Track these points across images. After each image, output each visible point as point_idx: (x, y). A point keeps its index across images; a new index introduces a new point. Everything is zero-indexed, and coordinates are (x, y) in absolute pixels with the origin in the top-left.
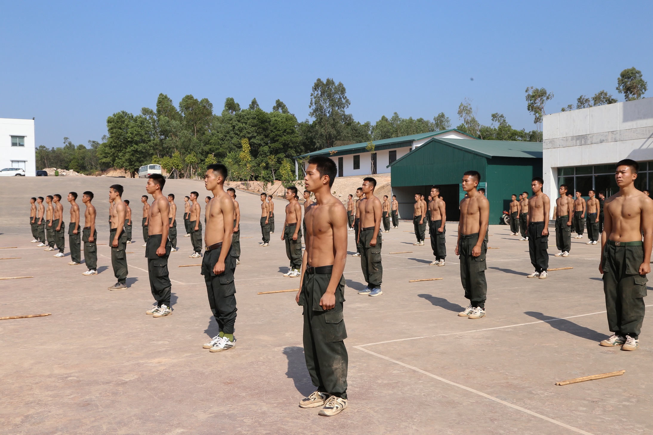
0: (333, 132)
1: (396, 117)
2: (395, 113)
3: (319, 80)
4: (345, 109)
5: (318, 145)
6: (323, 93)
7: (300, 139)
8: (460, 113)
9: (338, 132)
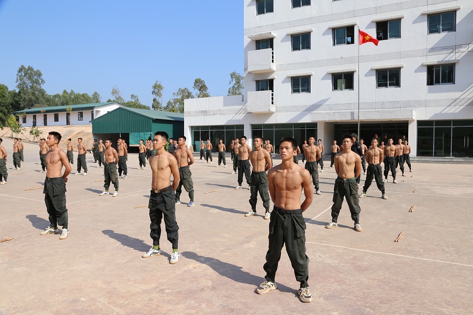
0: (33, 98)
1: (72, 92)
2: (72, 90)
3: (22, 66)
4: (41, 85)
5: (22, 105)
6: (26, 74)
7: (9, 100)
8: (113, 93)
9: (37, 99)
